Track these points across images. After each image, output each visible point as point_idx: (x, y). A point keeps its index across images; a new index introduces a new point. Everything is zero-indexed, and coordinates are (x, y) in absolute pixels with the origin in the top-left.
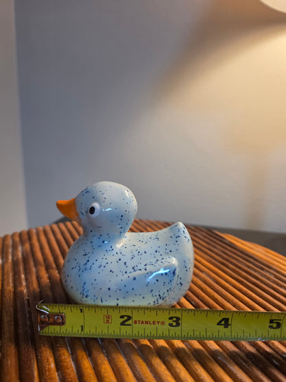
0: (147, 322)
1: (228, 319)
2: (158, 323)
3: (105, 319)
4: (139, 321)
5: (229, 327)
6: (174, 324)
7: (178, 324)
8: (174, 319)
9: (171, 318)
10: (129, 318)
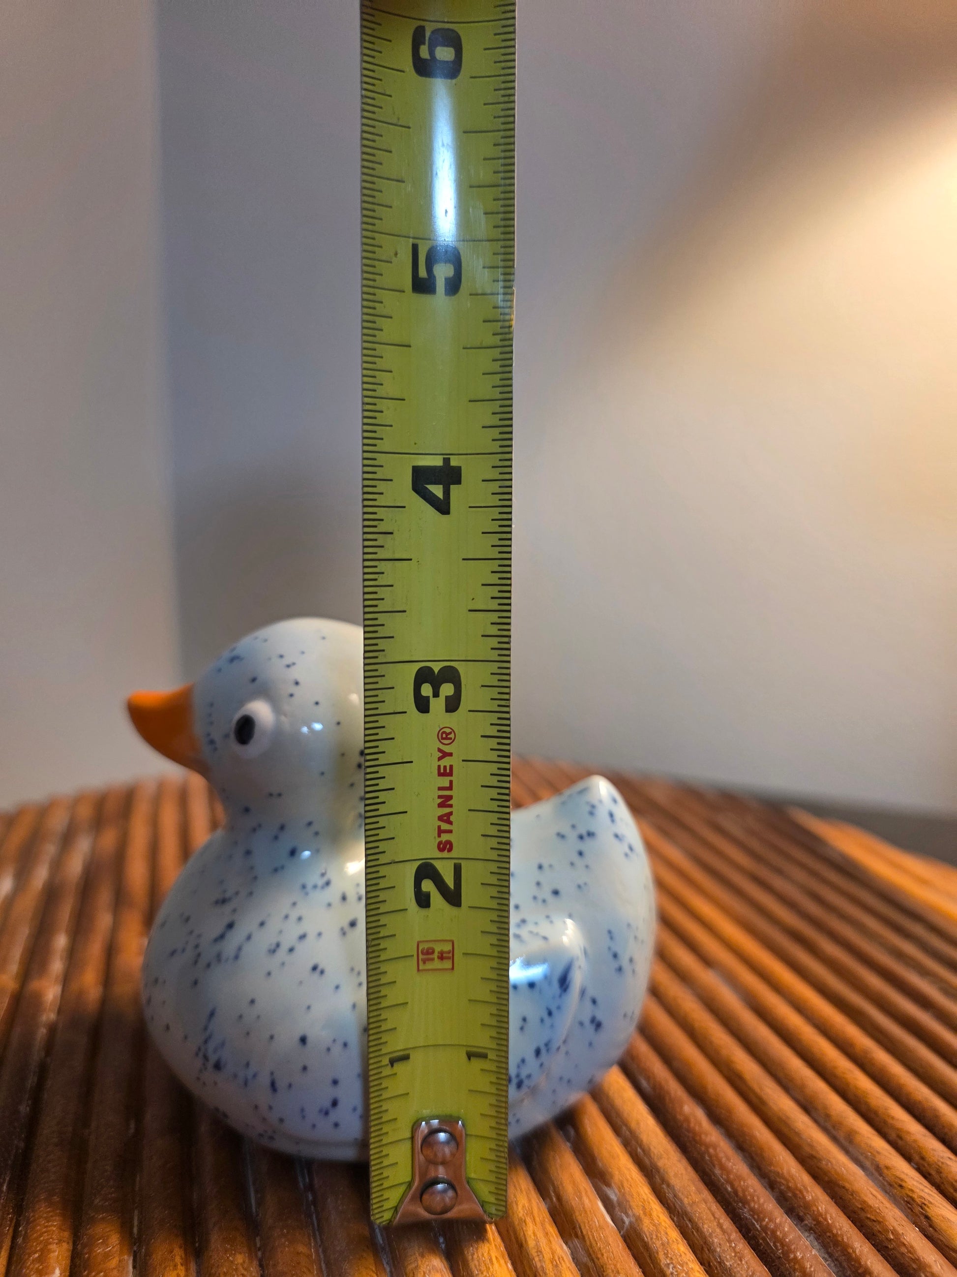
0: (445, 802)
1: (418, 472)
2: (445, 755)
3: (437, 964)
4: (440, 832)
5: (454, 463)
6: (447, 689)
7: (451, 675)
8: (426, 690)
9: (422, 705)
10: (426, 871)
